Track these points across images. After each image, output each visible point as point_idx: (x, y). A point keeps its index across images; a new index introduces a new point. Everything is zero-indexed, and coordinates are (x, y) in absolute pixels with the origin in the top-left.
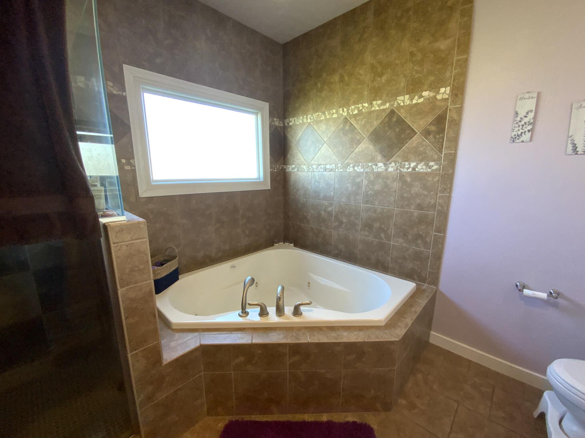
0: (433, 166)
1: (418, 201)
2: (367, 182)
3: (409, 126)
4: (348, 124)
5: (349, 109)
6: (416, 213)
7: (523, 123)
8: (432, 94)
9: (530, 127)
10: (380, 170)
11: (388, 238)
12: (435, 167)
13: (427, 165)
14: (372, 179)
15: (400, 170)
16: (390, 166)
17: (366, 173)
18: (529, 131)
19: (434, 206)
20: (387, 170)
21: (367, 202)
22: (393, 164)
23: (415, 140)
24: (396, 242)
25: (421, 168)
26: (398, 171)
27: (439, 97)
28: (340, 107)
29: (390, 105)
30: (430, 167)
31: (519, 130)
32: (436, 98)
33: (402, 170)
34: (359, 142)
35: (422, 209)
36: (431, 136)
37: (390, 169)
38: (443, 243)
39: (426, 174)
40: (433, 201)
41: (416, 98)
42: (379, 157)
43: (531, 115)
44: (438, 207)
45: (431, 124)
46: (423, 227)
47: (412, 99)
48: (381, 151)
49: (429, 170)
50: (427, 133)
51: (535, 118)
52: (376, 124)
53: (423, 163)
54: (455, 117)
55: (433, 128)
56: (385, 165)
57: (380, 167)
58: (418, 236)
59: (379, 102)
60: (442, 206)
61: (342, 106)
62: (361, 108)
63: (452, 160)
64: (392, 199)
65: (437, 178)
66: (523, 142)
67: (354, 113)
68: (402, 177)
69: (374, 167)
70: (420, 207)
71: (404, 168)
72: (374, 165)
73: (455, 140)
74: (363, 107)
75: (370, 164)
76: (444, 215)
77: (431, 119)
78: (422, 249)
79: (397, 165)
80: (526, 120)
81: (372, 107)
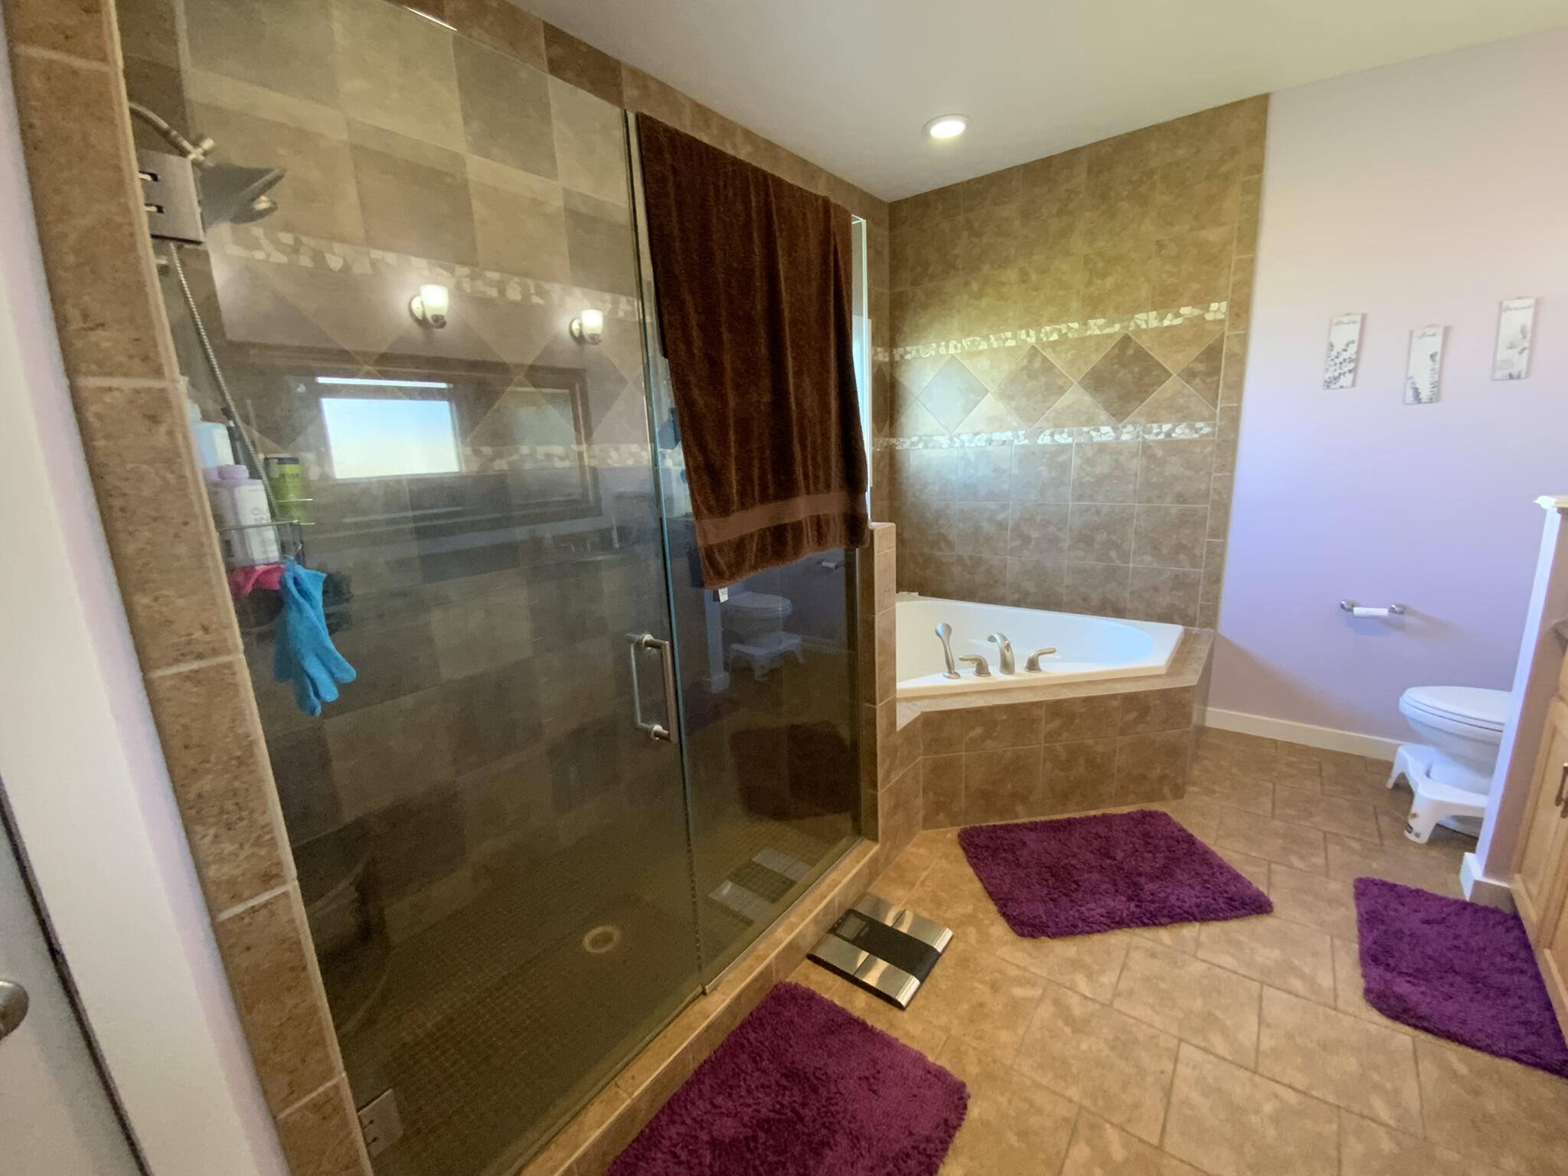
0: (1202, 429)
1: (1178, 488)
2: (1079, 461)
3: (1158, 364)
4: (1039, 358)
5: (1040, 332)
6: (1175, 509)
7: (1341, 359)
8: (1197, 312)
9: (1351, 366)
10: (1105, 438)
11: (1124, 556)
12: (1206, 430)
13: (1192, 427)
14: (1090, 454)
15: (1143, 438)
16: (1124, 430)
17: (1079, 445)
18: (1350, 371)
19: (1207, 494)
20: (1118, 438)
21: (1080, 497)
22: (1130, 428)
23: (1170, 387)
24: (1141, 563)
25: (1181, 432)
26: (1140, 439)
27: (1209, 317)
28: (1021, 328)
29: (1122, 328)
30: (1197, 431)
31: (1335, 370)
32: (1204, 319)
33: (1147, 436)
34: (1062, 390)
35: (1184, 502)
36: (1198, 380)
37: (1125, 437)
38: (1222, 556)
39: (1190, 442)
40: (1203, 487)
41: (1170, 316)
42: (1104, 416)
43: (1353, 348)
44: (1213, 496)
45: (1197, 360)
46: (1187, 531)
47: (1162, 318)
48: (1107, 406)
49: (1196, 436)
50: (1190, 375)
51: (1358, 352)
52: (1095, 359)
53: (1184, 425)
54: (1237, 349)
55: (1200, 367)
56: (1115, 429)
57: (1105, 434)
58: (1180, 548)
59: (1101, 321)
60: (1220, 494)
61: (1026, 327)
62: (1064, 331)
63: (1234, 419)
64: (1131, 487)
65: (1209, 449)
66: (1342, 387)
67: (1051, 339)
68: (1146, 448)
69: (1093, 434)
70: (1180, 498)
71: (1150, 432)
72: (1094, 430)
73: (1237, 386)
74: (1069, 328)
75: (1085, 429)
76: (1223, 506)
77: (1196, 351)
78: (1188, 569)
79: (1138, 429)
80: (1345, 355)
81: (1087, 330)
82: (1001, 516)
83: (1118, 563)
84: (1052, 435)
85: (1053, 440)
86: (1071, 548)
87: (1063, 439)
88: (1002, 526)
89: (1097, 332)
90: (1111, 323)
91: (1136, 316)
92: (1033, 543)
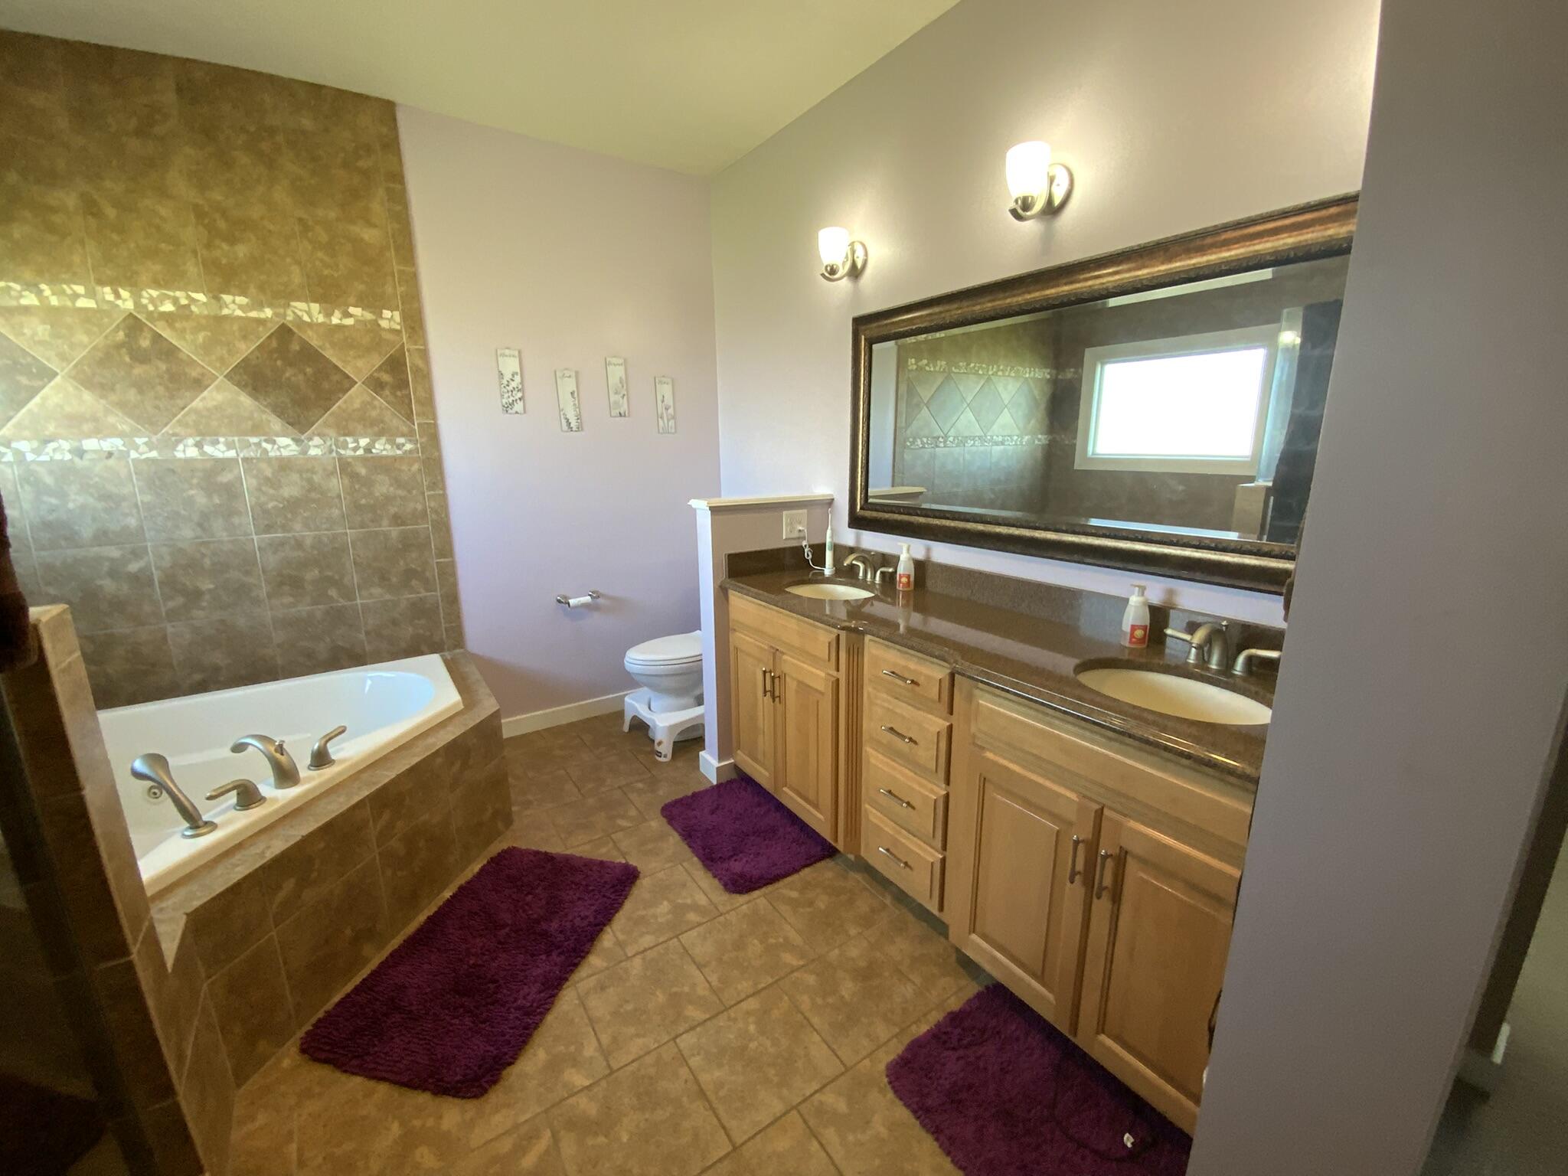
0: (403, 445)
1: (393, 510)
2: (254, 482)
3: (336, 367)
4: (147, 335)
5: (141, 296)
6: (395, 532)
7: (510, 388)
8: (369, 316)
9: (520, 395)
10: (285, 453)
11: (349, 595)
12: (408, 447)
13: (392, 442)
14: (268, 472)
15: (337, 452)
16: (310, 443)
17: (245, 460)
18: (520, 399)
19: (424, 513)
20: (304, 452)
21: (269, 528)
22: (317, 440)
23: (357, 396)
24: (369, 598)
25: (381, 447)
26: (334, 454)
27: (384, 324)
28: (101, 283)
30: (399, 447)
31: (509, 397)
32: (379, 325)
33: (342, 452)
34: (199, 384)
35: (403, 523)
36: (387, 392)
37: (313, 452)
38: (454, 574)
39: (395, 458)
40: (419, 507)
41: (337, 314)
42: (276, 424)
43: (518, 379)
44: (431, 516)
45: (380, 369)
46: (414, 555)
47: (329, 315)
48: (279, 411)
49: (399, 452)
50: (376, 385)
51: (522, 383)
52: (245, 349)
53: (383, 440)
54: (420, 363)
55: (386, 377)
56: (297, 441)
57: (284, 447)
58: (410, 574)
60: (436, 512)
61: (114, 283)
62: (184, 302)
63: (432, 436)
64: (336, 512)
65: (416, 467)
66: (517, 413)
67: (162, 309)
68: (345, 466)
69: (268, 446)
70: (397, 520)
71: (345, 446)
72: (266, 441)
73: (429, 402)
74: (193, 301)
75: (254, 440)
76: (443, 527)
77: (377, 361)
78: (423, 594)
79: (328, 443)
80: (513, 384)
81: (221, 308)
82: (134, 567)
83: (342, 602)
84: (199, 445)
85: (204, 453)
86: (270, 596)
87: (219, 451)
88: (140, 580)
89: (239, 313)
90: (259, 305)
91: (293, 304)
92: (207, 597)
